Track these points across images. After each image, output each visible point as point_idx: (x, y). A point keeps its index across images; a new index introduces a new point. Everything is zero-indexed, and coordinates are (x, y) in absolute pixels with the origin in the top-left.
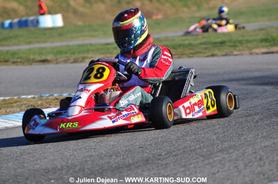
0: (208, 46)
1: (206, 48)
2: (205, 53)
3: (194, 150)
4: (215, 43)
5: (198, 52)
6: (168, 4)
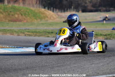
0: (46, 33)
1: (45, 34)
2: (45, 36)
4: (49, 32)
5: (42, 35)
6: (29, 18)
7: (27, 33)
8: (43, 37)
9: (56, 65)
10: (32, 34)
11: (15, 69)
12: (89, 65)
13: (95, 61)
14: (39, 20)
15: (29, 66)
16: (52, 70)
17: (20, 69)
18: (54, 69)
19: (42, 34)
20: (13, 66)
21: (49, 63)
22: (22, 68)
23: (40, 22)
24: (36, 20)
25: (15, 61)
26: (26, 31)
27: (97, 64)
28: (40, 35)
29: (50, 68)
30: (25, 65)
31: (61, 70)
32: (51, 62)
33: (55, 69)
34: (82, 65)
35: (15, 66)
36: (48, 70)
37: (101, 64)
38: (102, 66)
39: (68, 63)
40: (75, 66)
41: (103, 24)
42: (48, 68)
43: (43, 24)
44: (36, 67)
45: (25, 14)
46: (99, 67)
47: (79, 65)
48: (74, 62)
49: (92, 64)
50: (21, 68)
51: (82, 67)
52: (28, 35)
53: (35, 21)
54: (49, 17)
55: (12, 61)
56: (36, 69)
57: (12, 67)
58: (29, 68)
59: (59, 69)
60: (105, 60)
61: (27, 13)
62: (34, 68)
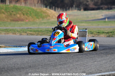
0: (48, 32)
1: (47, 33)
3: (49, 64)
6: (30, 17)
7: (30, 32)
8: (46, 36)
9: (58, 63)
10: (34, 33)
11: (17, 68)
12: (92, 63)
13: (97, 59)
14: (41, 19)
15: (32, 65)
16: (55, 68)
17: (23, 68)
18: (56, 68)
19: (44, 33)
20: (16, 65)
21: (52, 62)
22: (25, 67)
23: (42, 21)
24: (38, 19)
25: (18, 60)
26: (28, 31)
27: (100, 61)
28: (43, 33)
29: (53, 67)
30: (28, 64)
31: (64, 68)
32: (54, 61)
33: (58, 67)
34: (84, 63)
35: (17, 65)
36: (51, 68)
37: (104, 62)
38: (105, 63)
39: (71, 61)
40: (78, 63)
41: (105, 22)
42: (50, 67)
43: (45, 23)
44: (39, 66)
45: (27, 14)
46: (102, 64)
47: (81, 63)
48: (76, 60)
49: (95, 62)
50: (23, 66)
51: (84, 64)
52: (30, 34)
53: (37, 21)
54: (51, 16)
55: (14, 61)
56: (38, 68)
57: (14, 66)
58: (31, 67)
59: (61, 67)
60: (108, 58)
61: (29, 12)
62: (36, 66)
